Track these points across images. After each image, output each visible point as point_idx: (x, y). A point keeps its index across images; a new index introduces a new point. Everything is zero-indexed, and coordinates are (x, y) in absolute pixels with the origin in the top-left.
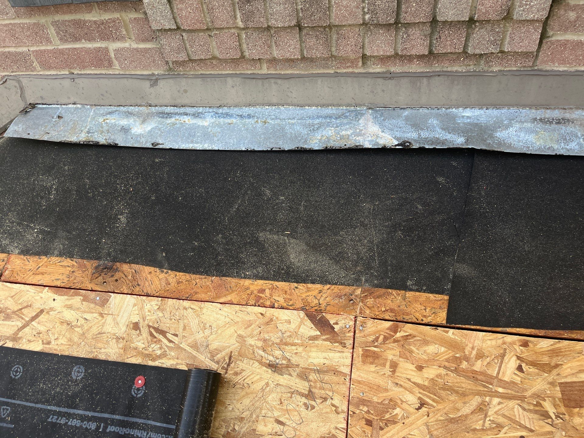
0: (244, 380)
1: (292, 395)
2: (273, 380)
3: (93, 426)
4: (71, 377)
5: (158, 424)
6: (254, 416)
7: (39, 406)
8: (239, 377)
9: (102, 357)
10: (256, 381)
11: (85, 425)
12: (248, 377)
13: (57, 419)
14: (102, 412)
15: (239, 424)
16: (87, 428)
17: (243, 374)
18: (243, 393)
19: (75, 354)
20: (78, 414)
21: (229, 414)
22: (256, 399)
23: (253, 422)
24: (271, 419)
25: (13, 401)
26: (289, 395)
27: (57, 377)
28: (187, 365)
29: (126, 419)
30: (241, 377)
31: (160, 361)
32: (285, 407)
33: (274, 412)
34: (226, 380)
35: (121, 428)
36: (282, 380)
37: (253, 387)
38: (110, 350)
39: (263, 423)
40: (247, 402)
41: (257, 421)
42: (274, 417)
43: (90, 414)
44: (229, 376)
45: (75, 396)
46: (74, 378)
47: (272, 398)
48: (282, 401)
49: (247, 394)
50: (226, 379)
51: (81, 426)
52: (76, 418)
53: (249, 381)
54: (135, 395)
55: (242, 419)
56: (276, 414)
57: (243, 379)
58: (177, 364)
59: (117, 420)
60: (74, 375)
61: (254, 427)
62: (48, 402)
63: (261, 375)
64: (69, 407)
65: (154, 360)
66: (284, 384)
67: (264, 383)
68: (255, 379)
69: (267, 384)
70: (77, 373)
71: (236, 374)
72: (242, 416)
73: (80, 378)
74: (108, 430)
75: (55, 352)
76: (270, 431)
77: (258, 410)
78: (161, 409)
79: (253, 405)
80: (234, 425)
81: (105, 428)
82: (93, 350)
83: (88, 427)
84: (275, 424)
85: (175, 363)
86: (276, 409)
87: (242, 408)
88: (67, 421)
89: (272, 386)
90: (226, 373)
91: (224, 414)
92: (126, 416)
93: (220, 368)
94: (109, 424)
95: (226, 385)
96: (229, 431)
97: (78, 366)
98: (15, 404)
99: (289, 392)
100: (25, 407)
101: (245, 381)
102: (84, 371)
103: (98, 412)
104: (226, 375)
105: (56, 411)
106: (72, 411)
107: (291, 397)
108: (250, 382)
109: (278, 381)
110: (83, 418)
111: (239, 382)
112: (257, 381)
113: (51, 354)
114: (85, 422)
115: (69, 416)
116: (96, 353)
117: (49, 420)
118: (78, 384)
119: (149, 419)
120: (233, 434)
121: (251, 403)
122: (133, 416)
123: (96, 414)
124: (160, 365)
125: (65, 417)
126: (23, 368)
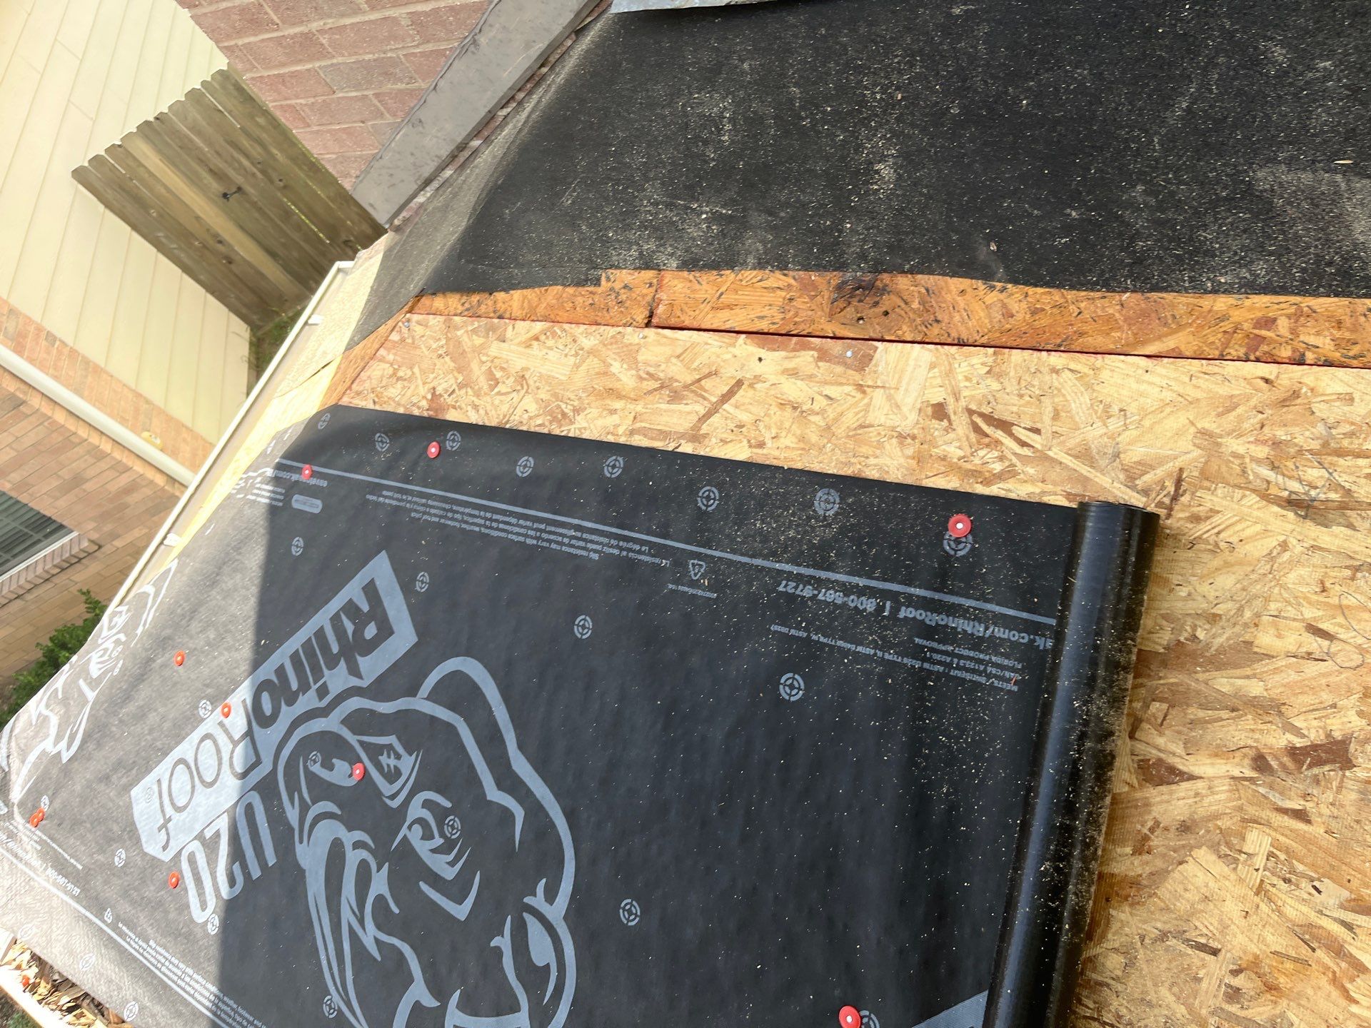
0: (1219, 533)
1: (1354, 575)
2: (1299, 538)
3: (869, 605)
4: (814, 511)
5: (1011, 612)
6: (1248, 614)
7: (758, 562)
8: (1204, 527)
9: (873, 474)
10: (1251, 537)
11: (853, 601)
12: (1227, 527)
13: (796, 588)
14: (885, 580)
15: (1207, 626)
16: (856, 607)
17: (1216, 519)
18: (1217, 562)
19: (816, 467)
20: (836, 581)
21: (1179, 604)
22: (1253, 577)
23: (1246, 625)
24: (1295, 624)
25: (709, 552)
26: (1348, 573)
27: (787, 509)
28: (1068, 496)
29: (937, 596)
30: (1209, 527)
31: (1001, 485)
32: (1335, 601)
33: (1303, 609)
34: (1168, 531)
35: (929, 613)
36: (1327, 539)
37: (1242, 550)
38: (887, 461)
39: (1272, 631)
40: (1226, 582)
41: (1256, 625)
42: (1303, 620)
43: (862, 582)
44: (1176, 521)
45: (825, 546)
46: (821, 512)
47: (1300, 578)
48: (1328, 585)
49: (1227, 564)
50: (1170, 528)
51: (845, 604)
52: (833, 588)
53: (1230, 536)
54: (952, 553)
55: (1214, 618)
56: (1309, 613)
57: (1216, 530)
58: (1043, 493)
59: (917, 596)
60: (819, 507)
61: (1247, 637)
62: (773, 555)
63: (1267, 524)
64: (817, 566)
65: (987, 482)
66: (1334, 548)
67: (1275, 543)
68: (1249, 532)
69: (1284, 546)
70: (826, 504)
71: (1196, 519)
72: (1214, 611)
73: (831, 513)
74: (902, 615)
75: (775, 463)
76: (1293, 648)
77: (1258, 603)
78: (1013, 582)
79: (1244, 589)
80: (1194, 627)
81: (895, 610)
82: (853, 460)
83: (859, 605)
84: (1306, 635)
85: (1038, 491)
86: (1310, 603)
87: (1212, 595)
88: (816, 592)
89: (1298, 549)
90: (1169, 516)
91: (1166, 605)
92: (935, 590)
93: (1153, 505)
94: (903, 604)
95: (1170, 542)
96: (1182, 639)
97: (826, 490)
98: (713, 557)
99: (1347, 567)
100: (730, 563)
101: (1221, 536)
102: (838, 500)
103: (877, 579)
104: (1169, 522)
105: (790, 573)
106: (823, 575)
107: (1353, 578)
108: (1234, 539)
109: (1314, 540)
110: (847, 590)
111: (1205, 536)
112: (1253, 538)
113: (768, 466)
114: (852, 597)
115: (819, 583)
116: (859, 466)
117: (781, 589)
118: (829, 525)
119: (987, 601)
120: (1191, 646)
121: (1239, 586)
122: (952, 593)
123: (873, 583)
124: (1002, 494)
125: (810, 584)
126: (720, 493)
